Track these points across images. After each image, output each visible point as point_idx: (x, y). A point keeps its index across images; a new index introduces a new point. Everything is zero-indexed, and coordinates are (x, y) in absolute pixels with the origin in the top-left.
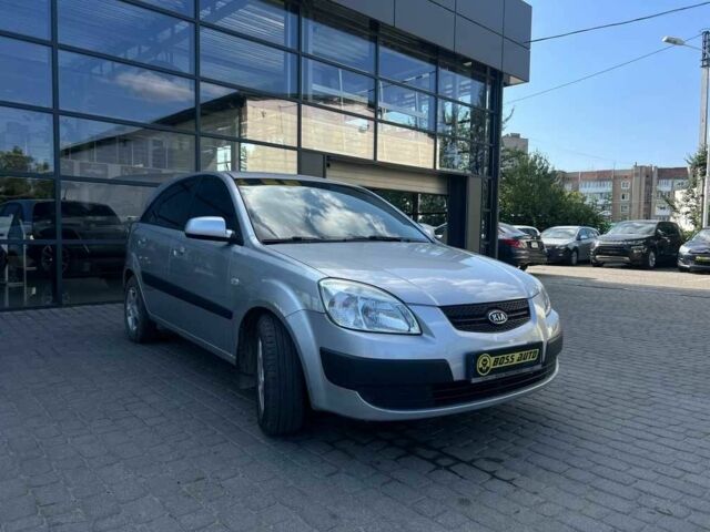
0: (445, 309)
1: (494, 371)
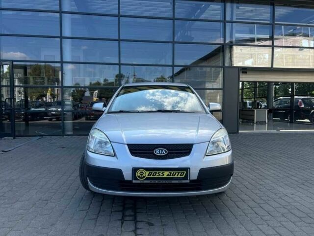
0: (129, 145)
1: (147, 179)
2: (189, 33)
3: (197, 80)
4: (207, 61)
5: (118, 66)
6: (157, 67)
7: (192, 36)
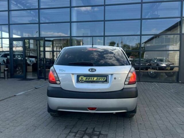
2: (156, 13)
3: (163, 44)
4: (171, 31)
5: (103, 38)
6: (134, 37)
7: (159, 14)
